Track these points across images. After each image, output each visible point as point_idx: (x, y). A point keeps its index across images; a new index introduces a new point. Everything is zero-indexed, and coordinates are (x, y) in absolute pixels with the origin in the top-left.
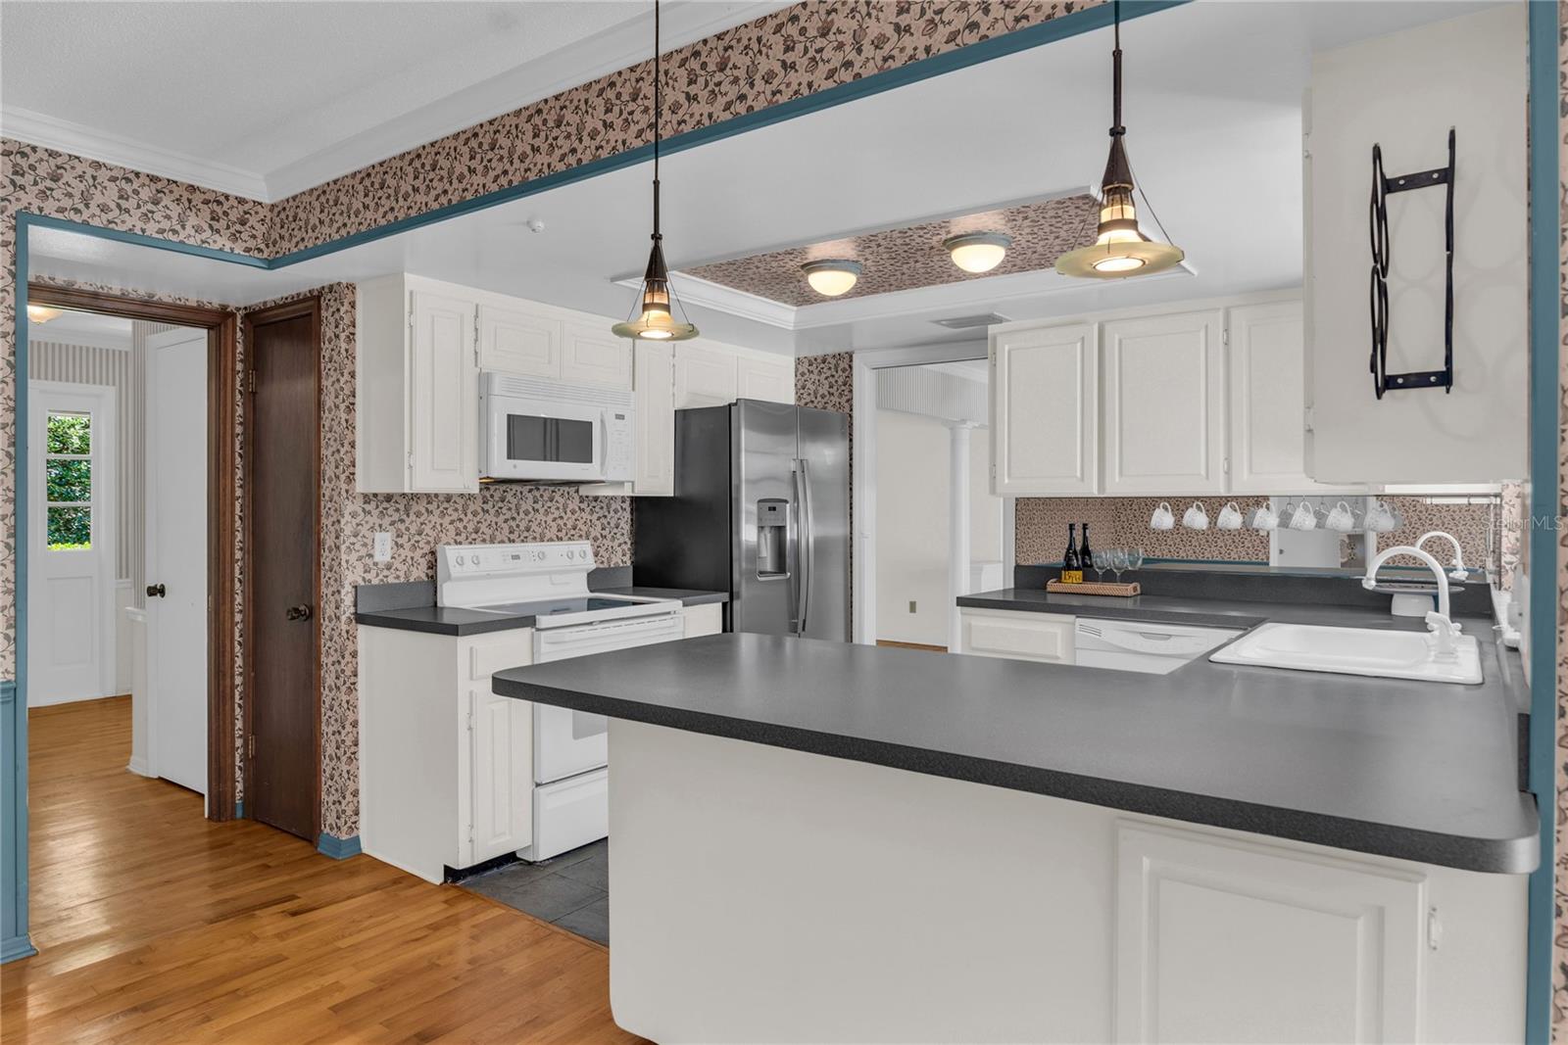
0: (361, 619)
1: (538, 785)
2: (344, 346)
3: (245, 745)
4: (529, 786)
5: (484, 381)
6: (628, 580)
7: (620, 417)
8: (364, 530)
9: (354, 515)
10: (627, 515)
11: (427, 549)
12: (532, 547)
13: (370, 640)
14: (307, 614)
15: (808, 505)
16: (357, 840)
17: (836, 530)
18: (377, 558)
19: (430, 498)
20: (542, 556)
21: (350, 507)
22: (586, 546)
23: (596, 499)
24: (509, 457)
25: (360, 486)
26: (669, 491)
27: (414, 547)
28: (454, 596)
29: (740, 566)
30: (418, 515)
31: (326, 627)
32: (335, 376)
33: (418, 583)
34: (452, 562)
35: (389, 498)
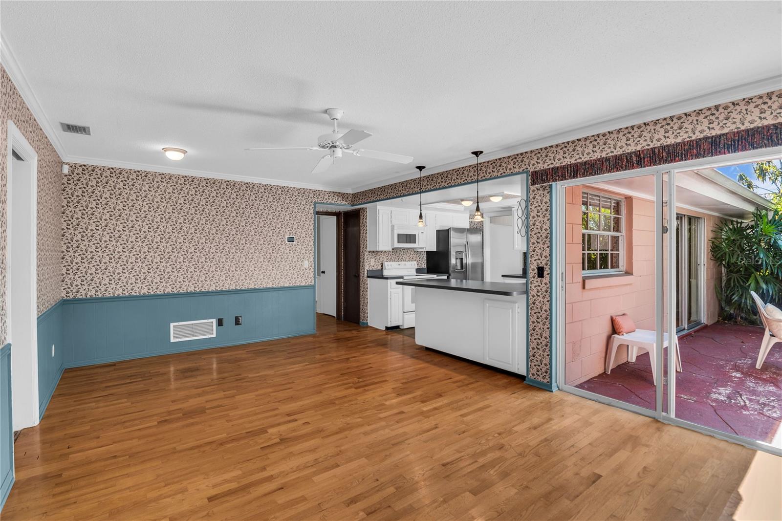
0: (368, 277)
1: (404, 312)
2: (365, 220)
3: (344, 304)
4: (402, 312)
5: (393, 227)
6: (426, 271)
7: (423, 233)
8: (369, 258)
9: (367, 255)
10: (425, 255)
11: (381, 263)
12: (403, 263)
13: (370, 281)
14: (357, 276)
15: (469, 253)
16: (367, 323)
17: (480, 261)
18: (371, 264)
19: (381, 252)
20: (405, 265)
21: (366, 254)
22: (415, 262)
23: (418, 251)
24: (398, 243)
25: (368, 249)
26: (435, 249)
27: (378, 262)
28: (386, 273)
29: (451, 269)
30: (379, 255)
31: (361, 278)
32: (363, 227)
33: (379, 270)
34: (386, 266)
35: (373, 252)
